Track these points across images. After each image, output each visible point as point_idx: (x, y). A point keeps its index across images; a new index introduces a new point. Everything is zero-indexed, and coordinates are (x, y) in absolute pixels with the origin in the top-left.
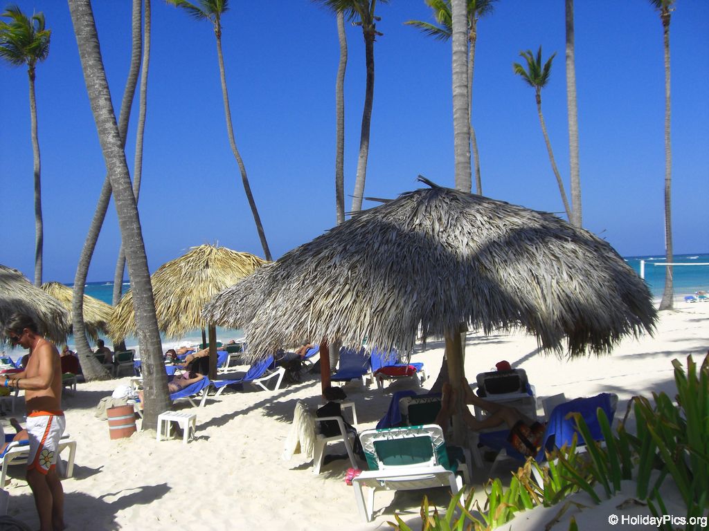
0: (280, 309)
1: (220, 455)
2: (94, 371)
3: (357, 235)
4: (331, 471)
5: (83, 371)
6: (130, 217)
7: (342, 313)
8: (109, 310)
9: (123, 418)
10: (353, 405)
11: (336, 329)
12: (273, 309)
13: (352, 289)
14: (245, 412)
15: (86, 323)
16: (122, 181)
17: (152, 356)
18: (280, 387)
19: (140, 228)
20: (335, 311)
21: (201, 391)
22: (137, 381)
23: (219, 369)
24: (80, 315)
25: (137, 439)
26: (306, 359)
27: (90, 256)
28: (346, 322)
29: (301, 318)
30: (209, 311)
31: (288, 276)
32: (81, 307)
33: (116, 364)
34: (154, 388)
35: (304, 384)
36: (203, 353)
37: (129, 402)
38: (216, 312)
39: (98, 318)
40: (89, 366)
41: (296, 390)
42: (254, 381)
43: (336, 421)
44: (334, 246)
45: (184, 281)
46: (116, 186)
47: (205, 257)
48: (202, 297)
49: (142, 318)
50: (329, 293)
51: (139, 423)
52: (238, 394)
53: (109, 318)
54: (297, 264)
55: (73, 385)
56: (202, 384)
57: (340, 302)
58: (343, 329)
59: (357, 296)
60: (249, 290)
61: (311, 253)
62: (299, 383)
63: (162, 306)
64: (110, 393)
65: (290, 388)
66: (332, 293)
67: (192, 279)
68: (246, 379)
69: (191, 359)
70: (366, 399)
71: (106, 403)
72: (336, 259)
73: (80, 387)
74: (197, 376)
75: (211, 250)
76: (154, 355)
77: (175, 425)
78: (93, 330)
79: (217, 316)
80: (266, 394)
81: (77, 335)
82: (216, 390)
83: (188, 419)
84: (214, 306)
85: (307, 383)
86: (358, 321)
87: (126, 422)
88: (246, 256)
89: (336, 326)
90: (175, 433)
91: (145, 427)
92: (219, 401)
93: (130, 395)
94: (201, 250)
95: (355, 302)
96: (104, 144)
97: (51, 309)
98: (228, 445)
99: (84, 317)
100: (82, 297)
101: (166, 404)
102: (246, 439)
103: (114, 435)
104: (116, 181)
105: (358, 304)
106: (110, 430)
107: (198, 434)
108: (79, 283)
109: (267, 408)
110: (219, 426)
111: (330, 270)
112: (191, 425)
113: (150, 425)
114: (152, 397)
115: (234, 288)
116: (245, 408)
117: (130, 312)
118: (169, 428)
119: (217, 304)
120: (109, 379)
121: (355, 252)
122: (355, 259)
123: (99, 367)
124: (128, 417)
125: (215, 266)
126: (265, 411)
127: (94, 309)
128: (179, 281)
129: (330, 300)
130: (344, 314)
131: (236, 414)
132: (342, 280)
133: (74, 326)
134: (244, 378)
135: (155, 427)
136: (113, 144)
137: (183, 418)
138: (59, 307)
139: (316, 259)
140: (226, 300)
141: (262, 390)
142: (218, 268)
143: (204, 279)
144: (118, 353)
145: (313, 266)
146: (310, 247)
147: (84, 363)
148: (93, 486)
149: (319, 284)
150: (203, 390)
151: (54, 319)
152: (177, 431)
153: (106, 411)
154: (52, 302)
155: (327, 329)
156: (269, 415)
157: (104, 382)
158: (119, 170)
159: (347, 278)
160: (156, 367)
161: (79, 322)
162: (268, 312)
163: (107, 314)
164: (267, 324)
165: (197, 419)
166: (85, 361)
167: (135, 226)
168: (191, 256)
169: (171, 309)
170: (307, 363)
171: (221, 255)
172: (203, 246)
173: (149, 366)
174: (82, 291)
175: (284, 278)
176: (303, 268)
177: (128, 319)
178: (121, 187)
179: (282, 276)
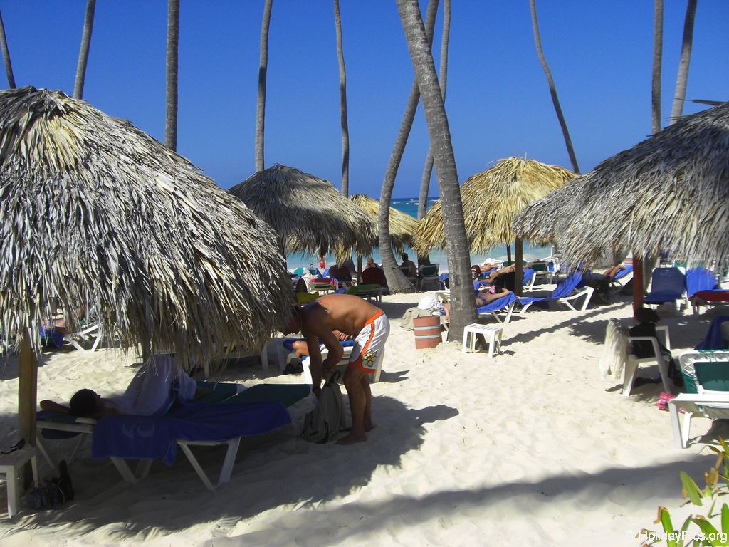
0: (598, 217)
1: (526, 370)
2: (399, 284)
3: (683, 140)
4: (641, 394)
5: (388, 283)
6: (439, 125)
7: (665, 223)
8: (415, 223)
9: (429, 328)
10: (666, 328)
11: (658, 239)
12: (590, 218)
13: (677, 197)
14: (551, 330)
15: (392, 236)
16: (431, 88)
17: (460, 267)
18: (588, 308)
19: (449, 136)
20: (658, 220)
21: (506, 307)
22: (441, 294)
23: (524, 287)
24: (386, 227)
25: (442, 350)
26: (615, 280)
27: (396, 168)
28: (670, 231)
29: (620, 227)
30: (519, 223)
31: (607, 184)
32: (387, 218)
33: (420, 278)
34: (461, 300)
35: (612, 306)
36: (508, 270)
37: (434, 313)
38: (526, 224)
39: (404, 231)
40: (394, 278)
41: (604, 311)
42: (561, 299)
43: (650, 342)
44: (658, 152)
45: (491, 194)
46: (425, 93)
47: (513, 170)
48: (510, 210)
49: (450, 228)
50: (652, 201)
51: (444, 335)
52: (544, 312)
53: (415, 232)
54: (617, 171)
55: (378, 297)
56: (507, 300)
57: (664, 211)
58: (667, 240)
59: (683, 205)
60: (561, 201)
61: (631, 160)
62: (607, 304)
63: (469, 219)
64: (416, 305)
65: (597, 309)
66: (656, 201)
67: (499, 192)
68: (553, 297)
69: (496, 275)
70: (680, 324)
71: (410, 314)
72: (661, 166)
73: (385, 299)
74: (503, 292)
75: (520, 163)
76: (462, 266)
77: (480, 337)
78: (400, 242)
79: (527, 229)
80: (573, 314)
81: (383, 247)
82: (521, 307)
83: (494, 332)
84: (524, 218)
85: (616, 305)
86: (683, 232)
87: (432, 332)
88: (556, 170)
89: (659, 236)
90: (481, 346)
91: (450, 338)
92: (524, 318)
93: (435, 307)
94: (508, 162)
95: (680, 211)
96: (412, 51)
97: (359, 219)
98: (534, 361)
99: (390, 229)
100: (388, 209)
101: (473, 317)
102: (552, 357)
103: (419, 344)
104: (425, 88)
105: (683, 213)
106: (416, 339)
107: (503, 349)
108: (386, 195)
109: (574, 327)
110: (524, 343)
111: (653, 176)
112: (497, 340)
113: (456, 336)
114: (459, 309)
115: (545, 200)
116: (551, 326)
117: (436, 224)
118: (475, 340)
119: (527, 216)
120: (413, 292)
121: (682, 158)
122: (682, 165)
123: (403, 280)
124: (434, 327)
125: (524, 179)
126: (572, 330)
127: (400, 222)
128: (486, 193)
129: (653, 208)
130: (669, 224)
131: (542, 331)
132: (666, 187)
133: (380, 238)
134: (551, 296)
135: (460, 339)
136: (422, 51)
137: (489, 332)
138: (367, 217)
139: (638, 165)
140: (536, 212)
141: (568, 309)
142: (526, 181)
143: (512, 192)
144: (422, 266)
145: (635, 172)
146: (630, 153)
147: (388, 274)
148: (399, 391)
149: (641, 191)
150: (508, 306)
151: (362, 229)
152: (482, 344)
153: (412, 320)
154: (360, 213)
155: (649, 239)
156: (576, 334)
157: (408, 294)
158: (427, 77)
159: (672, 186)
160: (464, 278)
161: (385, 234)
162: (585, 220)
163: (412, 227)
164: (584, 233)
165: (503, 334)
166: (390, 273)
167: (444, 134)
168: (499, 169)
169: (477, 222)
170: (616, 284)
171: (529, 167)
172: (510, 158)
173: (456, 278)
174: (389, 202)
175: (602, 186)
176: (623, 174)
177: (434, 231)
178: (430, 95)
179: (600, 184)
